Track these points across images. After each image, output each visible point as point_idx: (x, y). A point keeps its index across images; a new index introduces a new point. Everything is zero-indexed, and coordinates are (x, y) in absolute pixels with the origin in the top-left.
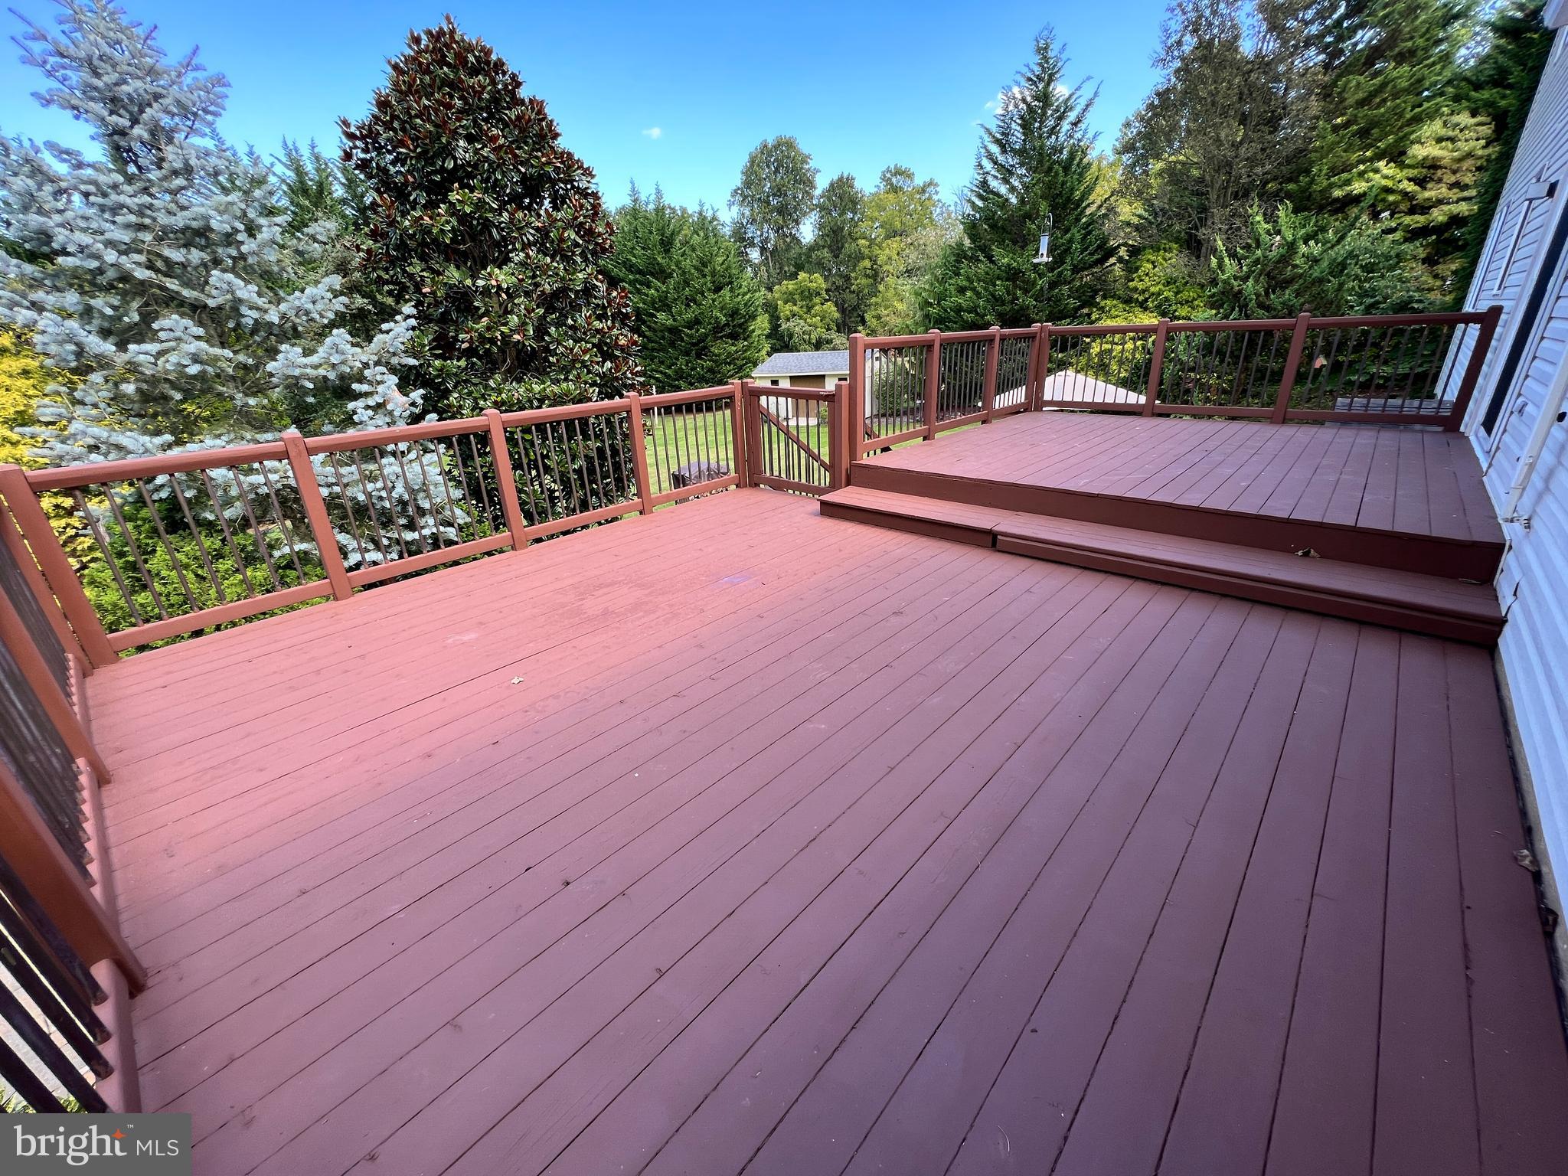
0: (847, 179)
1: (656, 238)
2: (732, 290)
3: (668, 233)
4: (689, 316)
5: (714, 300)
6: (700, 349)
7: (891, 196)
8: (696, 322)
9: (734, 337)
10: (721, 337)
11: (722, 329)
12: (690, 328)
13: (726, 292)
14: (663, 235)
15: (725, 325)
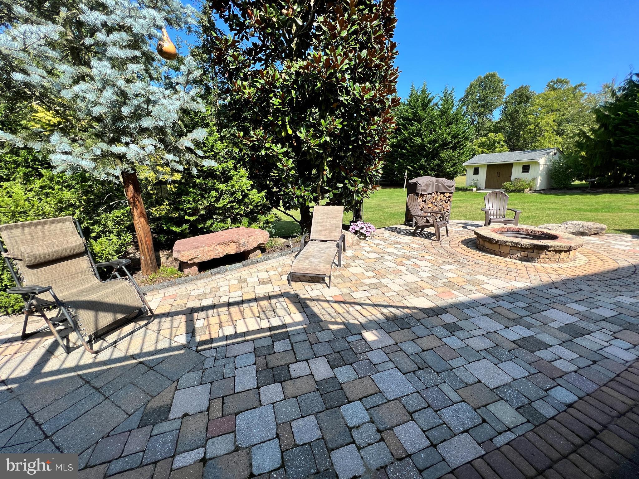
0: (525, 87)
1: (420, 102)
2: (457, 125)
3: (426, 100)
4: (432, 137)
5: (446, 130)
6: (435, 154)
7: (553, 93)
8: (435, 141)
9: (454, 148)
10: (447, 149)
11: (448, 144)
12: (430, 144)
13: (453, 127)
14: (424, 102)
15: (449, 142)
